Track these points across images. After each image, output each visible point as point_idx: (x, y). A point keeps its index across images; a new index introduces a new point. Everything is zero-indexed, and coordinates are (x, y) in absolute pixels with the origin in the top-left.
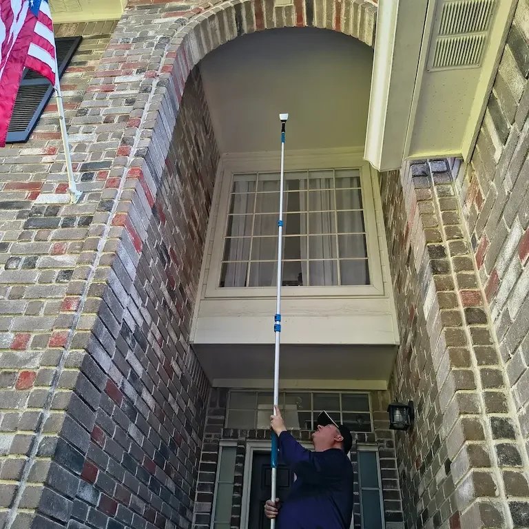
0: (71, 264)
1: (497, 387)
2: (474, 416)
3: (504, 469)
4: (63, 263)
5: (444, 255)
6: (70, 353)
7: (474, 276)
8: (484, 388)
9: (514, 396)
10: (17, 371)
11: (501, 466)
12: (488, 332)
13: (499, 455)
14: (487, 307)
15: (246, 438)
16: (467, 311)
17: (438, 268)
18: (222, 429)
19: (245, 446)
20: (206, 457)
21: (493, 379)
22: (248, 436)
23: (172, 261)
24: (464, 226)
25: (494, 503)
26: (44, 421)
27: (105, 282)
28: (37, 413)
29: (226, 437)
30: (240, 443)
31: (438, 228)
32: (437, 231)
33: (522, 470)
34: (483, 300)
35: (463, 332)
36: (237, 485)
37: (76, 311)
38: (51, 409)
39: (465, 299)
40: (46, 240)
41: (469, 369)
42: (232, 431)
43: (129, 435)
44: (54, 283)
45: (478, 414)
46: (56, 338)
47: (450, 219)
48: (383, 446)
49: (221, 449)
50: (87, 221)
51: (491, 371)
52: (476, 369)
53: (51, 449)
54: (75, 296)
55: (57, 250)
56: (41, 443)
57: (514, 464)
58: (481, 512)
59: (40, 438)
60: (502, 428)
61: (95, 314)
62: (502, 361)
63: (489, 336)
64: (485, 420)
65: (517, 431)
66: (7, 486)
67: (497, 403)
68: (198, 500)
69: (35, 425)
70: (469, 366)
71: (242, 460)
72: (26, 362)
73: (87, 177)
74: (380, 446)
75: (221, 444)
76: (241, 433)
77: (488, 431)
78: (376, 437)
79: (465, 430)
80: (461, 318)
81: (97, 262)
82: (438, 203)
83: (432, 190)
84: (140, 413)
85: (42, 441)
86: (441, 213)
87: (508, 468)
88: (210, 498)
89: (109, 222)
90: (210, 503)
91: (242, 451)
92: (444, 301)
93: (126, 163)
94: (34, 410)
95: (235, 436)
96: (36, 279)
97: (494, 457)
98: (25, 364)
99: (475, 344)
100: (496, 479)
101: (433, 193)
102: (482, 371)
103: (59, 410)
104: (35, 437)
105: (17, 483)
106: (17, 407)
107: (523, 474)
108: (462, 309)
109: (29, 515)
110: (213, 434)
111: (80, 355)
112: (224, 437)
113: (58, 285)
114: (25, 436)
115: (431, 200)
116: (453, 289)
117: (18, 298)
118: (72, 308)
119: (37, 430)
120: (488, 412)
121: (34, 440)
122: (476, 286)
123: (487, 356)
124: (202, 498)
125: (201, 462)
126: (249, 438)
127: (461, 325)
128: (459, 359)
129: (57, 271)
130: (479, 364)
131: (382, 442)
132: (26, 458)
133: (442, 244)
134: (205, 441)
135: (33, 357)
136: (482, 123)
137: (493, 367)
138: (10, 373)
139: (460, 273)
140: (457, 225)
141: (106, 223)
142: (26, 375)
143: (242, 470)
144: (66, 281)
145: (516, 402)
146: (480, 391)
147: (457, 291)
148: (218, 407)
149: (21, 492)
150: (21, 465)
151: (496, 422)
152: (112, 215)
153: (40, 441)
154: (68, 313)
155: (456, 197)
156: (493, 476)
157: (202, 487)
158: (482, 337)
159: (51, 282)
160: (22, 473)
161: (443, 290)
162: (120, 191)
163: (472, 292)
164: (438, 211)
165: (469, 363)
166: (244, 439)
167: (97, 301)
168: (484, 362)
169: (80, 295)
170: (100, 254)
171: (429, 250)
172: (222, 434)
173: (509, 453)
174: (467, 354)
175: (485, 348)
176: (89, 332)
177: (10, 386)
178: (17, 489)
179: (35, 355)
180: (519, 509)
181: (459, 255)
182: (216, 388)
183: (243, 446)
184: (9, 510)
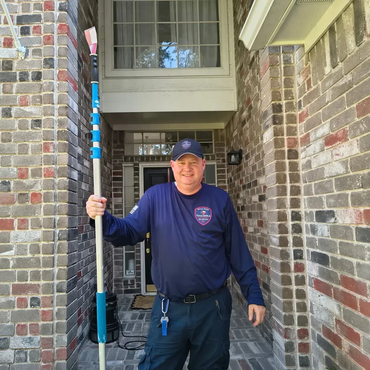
0: (38, 115)
1: (297, 195)
2: (283, 209)
3: (294, 235)
4: (31, 113)
5: (281, 111)
6: (59, 181)
7: (296, 128)
8: (291, 195)
9: (304, 201)
10: (28, 192)
11: (292, 234)
12: (298, 164)
13: (292, 228)
14: (300, 149)
15: (139, 162)
16: (289, 151)
17: (277, 120)
18: (123, 157)
19: (139, 166)
20: (115, 173)
21: (296, 191)
22: (140, 160)
23: (84, 63)
24: (296, 90)
25: (287, 249)
26: (57, 222)
27: (66, 130)
28: (51, 218)
29: (126, 162)
30: (135, 164)
31: (280, 89)
32: (279, 93)
33: (302, 235)
34: (298, 145)
35: (285, 163)
36: (136, 187)
37: (54, 152)
38: (58, 214)
39: (289, 143)
40: (12, 93)
41: (285, 185)
42: (130, 158)
43: (82, 190)
44: (30, 130)
45: (286, 208)
46: (47, 172)
47: (289, 83)
48: (219, 162)
49: (123, 168)
50: (38, 76)
51: (295, 186)
52: (288, 185)
53: (65, 236)
54: (49, 141)
55: (24, 102)
56: (59, 234)
57: (298, 233)
58: (281, 253)
59: (57, 231)
60: (296, 216)
61: (66, 153)
62: (302, 181)
63: (298, 167)
64: (289, 212)
65: (302, 217)
66: (48, 257)
67: (295, 203)
68: (114, 197)
69: (53, 225)
70: (285, 183)
71: (137, 174)
72: (31, 187)
73: (25, 31)
74: (218, 162)
75: (123, 165)
76: (136, 159)
77: (289, 217)
78: (216, 157)
79: (278, 217)
80: (285, 155)
81: (56, 113)
82: (282, 69)
83: (280, 57)
84: (85, 174)
85: (59, 232)
86: (283, 78)
87: (295, 235)
88: (121, 195)
89: (56, 77)
90: (121, 198)
91: (137, 169)
92: (278, 143)
93: (54, 18)
94: (49, 217)
95: (132, 160)
96: (16, 126)
97: (290, 229)
98: (32, 188)
99: (290, 171)
100: (289, 239)
101: (280, 59)
102: (291, 187)
103: (63, 215)
104: (54, 231)
105: (53, 255)
106: (37, 215)
107: (302, 237)
108: (286, 149)
109: (64, 269)
110: (118, 160)
111: (66, 182)
112: (125, 161)
113: (34, 131)
114: (49, 231)
115: (279, 65)
116: (283, 135)
117: (9, 142)
118: (50, 151)
119: (55, 227)
120: (291, 208)
121: (54, 232)
122: (296, 135)
123: (295, 178)
124: (116, 196)
125: (113, 176)
126: (141, 161)
127: (284, 159)
128: (281, 179)
129: (30, 120)
130: (291, 183)
131: (219, 159)
132: (53, 242)
133: (281, 102)
134: (114, 164)
135: (35, 184)
136: (323, 37)
137: (297, 184)
138: (24, 194)
139: (288, 125)
140: (292, 89)
141: (53, 80)
142: (35, 195)
143: (138, 179)
144: (38, 128)
145: (305, 205)
146: (288, 197)
147: (285, 137)
148: (119, 143)
149: (56, 259)
150: (52, 247)
151: (294, 213)
152: (56, 71)
153: (58, 233)
154: (49, 154)
155: (294, 64)
156: (288, 238)
157: (115, 190)
158: (294, 167)
159: (28, 129)
160: (53, 250)
161: (278, 136)
162: (56, 47)
163: (293, 139)
164: (282, 76)
165: (285, 181)
166: (137, 162)
167: (65, 144)
168: (293, 182)
169: (53, 140)
170: (57, 106)
171: (273, 107)
172: (123, 160)
173: (297, 228)
174: (285, 176)
175: (295, 173)
176: (66, 166)
177: (27, 202)
178: (53, 258)
179: (36, 183)
180: (297, 252)
181: (290, 113)
182: (116, 131)
183: (137, 166)
184: (53, 268)
